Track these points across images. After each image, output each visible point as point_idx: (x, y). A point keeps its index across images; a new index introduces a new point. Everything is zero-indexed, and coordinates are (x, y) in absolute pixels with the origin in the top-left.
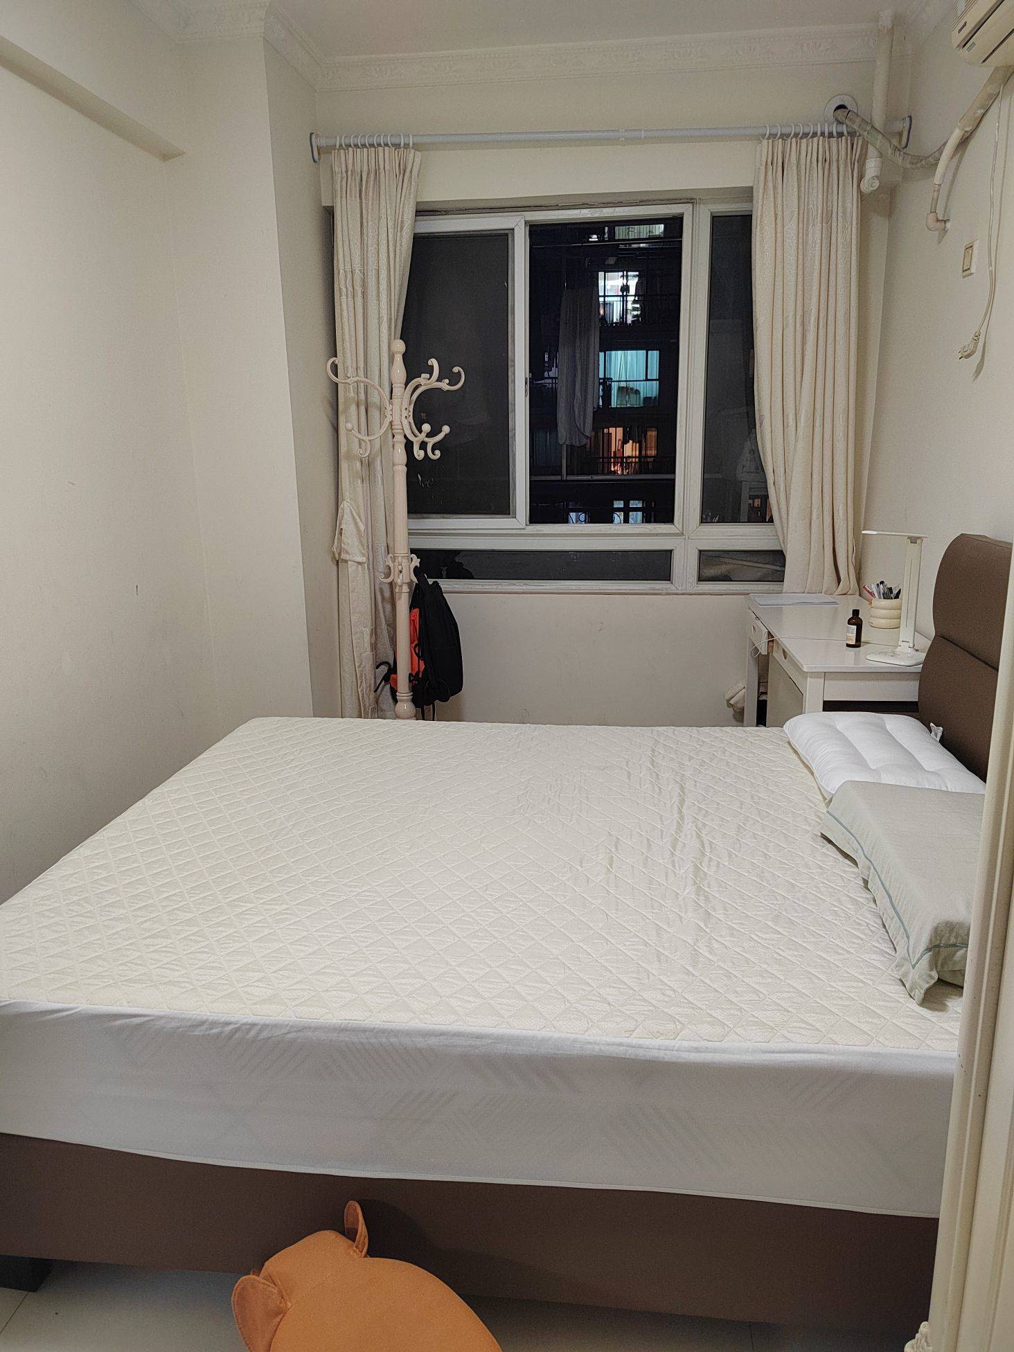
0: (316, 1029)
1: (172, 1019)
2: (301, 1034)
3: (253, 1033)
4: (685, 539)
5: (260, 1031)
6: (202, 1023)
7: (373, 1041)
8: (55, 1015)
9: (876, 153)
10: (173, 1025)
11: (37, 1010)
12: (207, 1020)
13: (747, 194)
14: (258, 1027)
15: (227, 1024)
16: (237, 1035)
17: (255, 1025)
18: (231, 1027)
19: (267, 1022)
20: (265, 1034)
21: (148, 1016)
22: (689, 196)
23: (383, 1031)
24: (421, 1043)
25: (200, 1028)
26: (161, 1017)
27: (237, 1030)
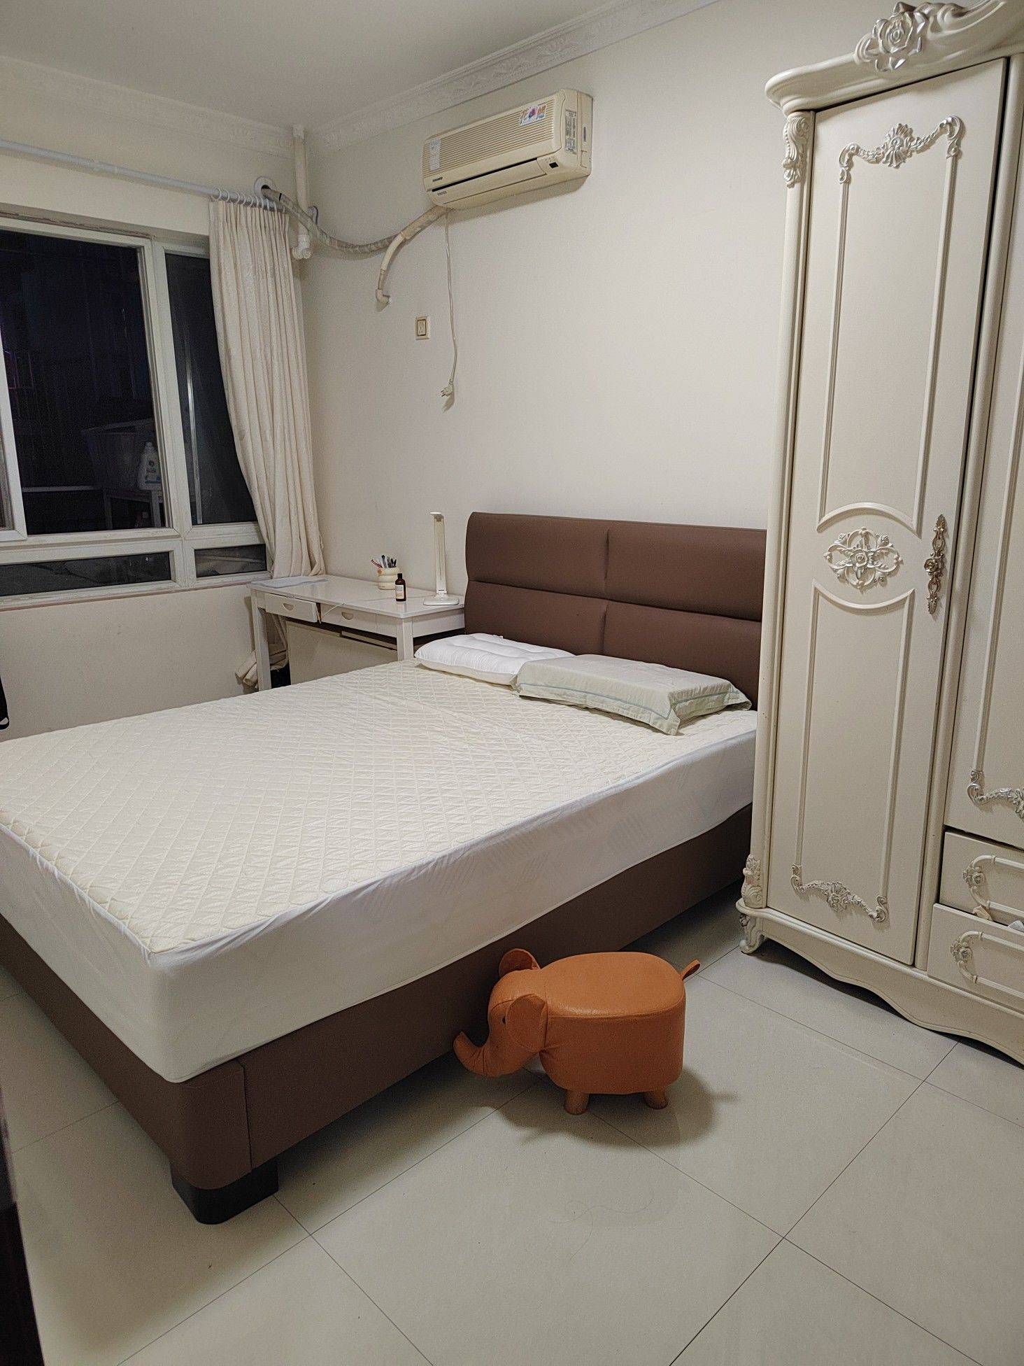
0: (477, 844)
1: (392, 876)
2: (470, 852)
3: (445, 862)
4: (182, 540)
5: (449, 859)
6: (414, 870)
7: (507, 837)
8: (314, 912)
9: (306, 231)
10: (396, 880)
11: (301, 913)
12: (415, 868)
13: (205, 242)
14: (447, 858)
15: (429, 863)
16: (436, 869)
17: (444, 857)
18: (432, 864)
19: (450, 852)
20: (452, 860)
21: (379, 881)
22: (145, 231)
23: (510, 830)
24: (530, 827)
25: (414, 874)
26: (385, 879)
27: (436, 864)
